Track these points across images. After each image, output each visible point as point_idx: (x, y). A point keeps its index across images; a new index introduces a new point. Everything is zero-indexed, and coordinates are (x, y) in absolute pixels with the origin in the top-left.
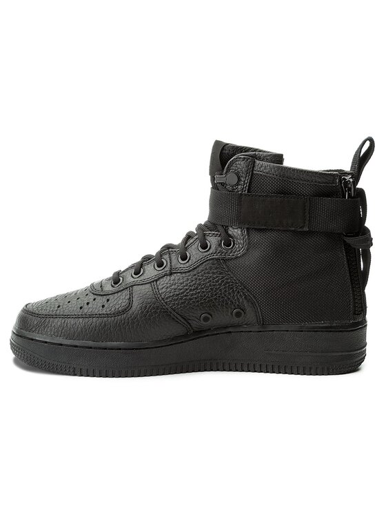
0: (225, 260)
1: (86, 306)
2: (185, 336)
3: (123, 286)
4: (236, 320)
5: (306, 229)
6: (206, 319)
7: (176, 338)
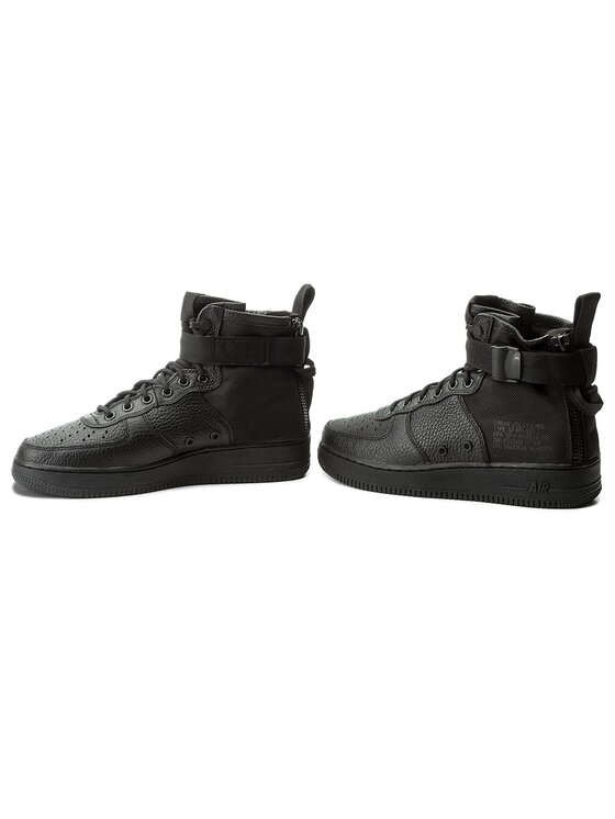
0: (203, 393)
1: (87, 438)
2: (174, 457)
3: (117, 419)
4: (213, 442)
5: (267, 364)
6: (190, 443)
7: (165, 460)
